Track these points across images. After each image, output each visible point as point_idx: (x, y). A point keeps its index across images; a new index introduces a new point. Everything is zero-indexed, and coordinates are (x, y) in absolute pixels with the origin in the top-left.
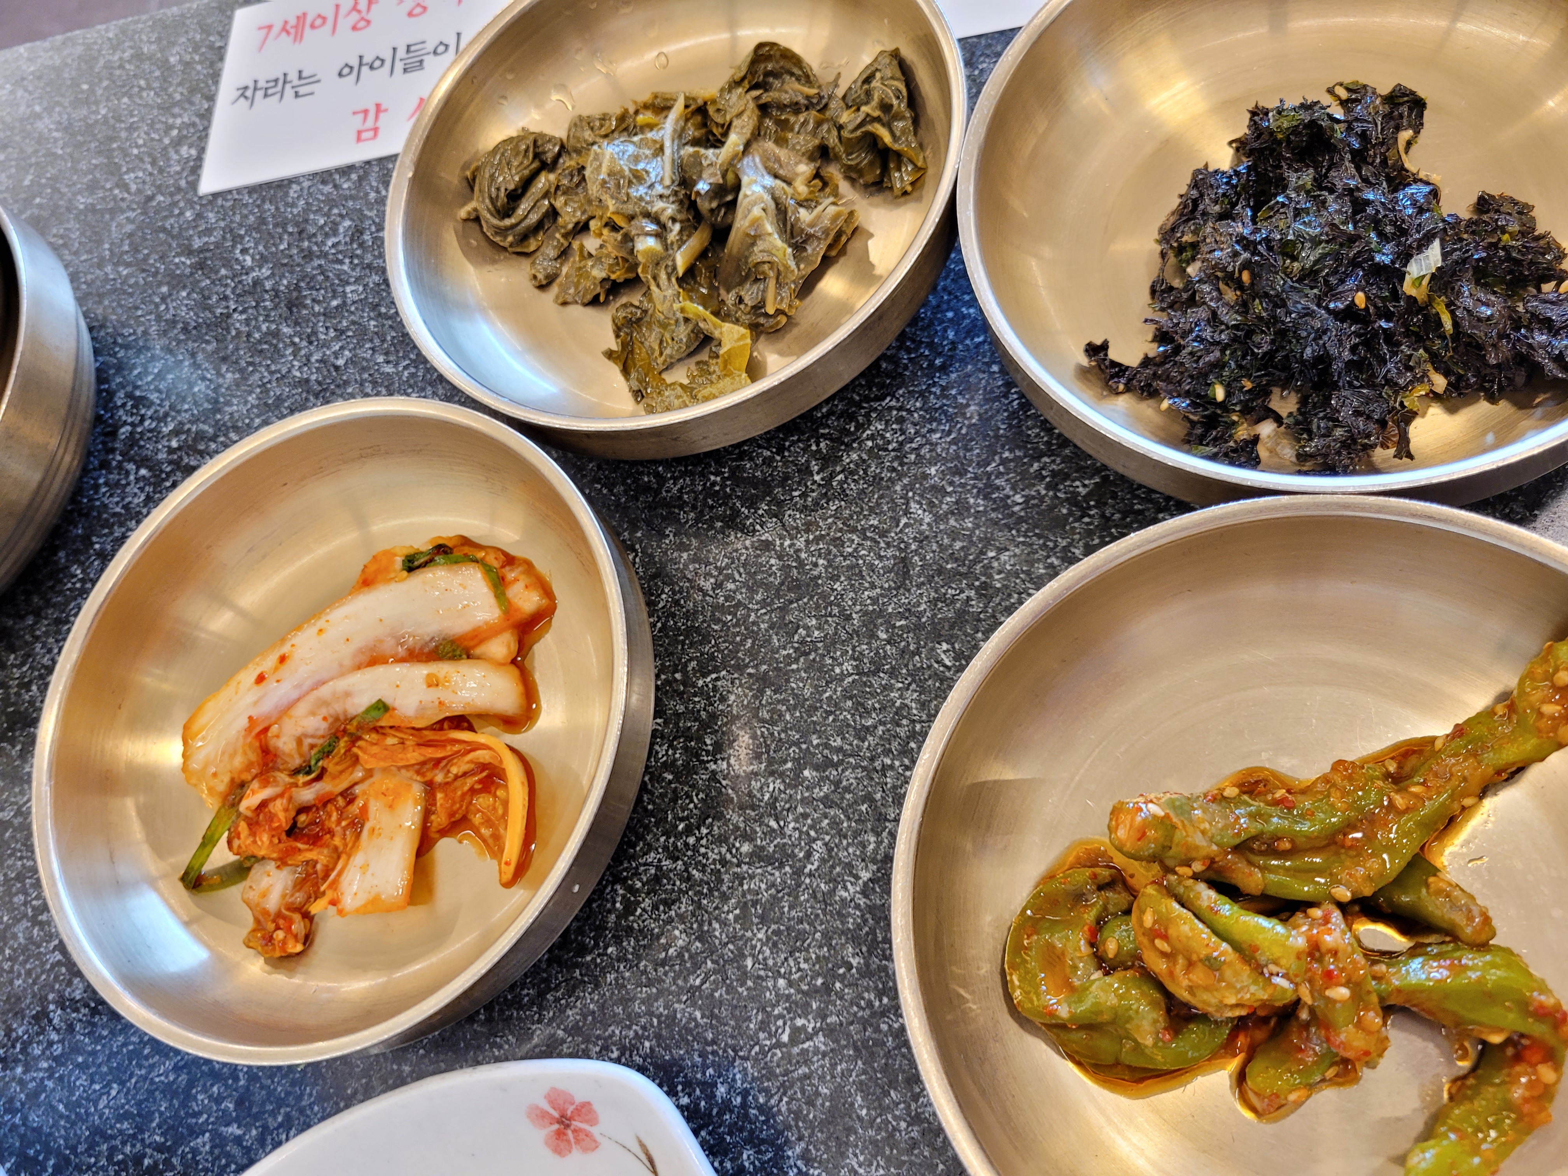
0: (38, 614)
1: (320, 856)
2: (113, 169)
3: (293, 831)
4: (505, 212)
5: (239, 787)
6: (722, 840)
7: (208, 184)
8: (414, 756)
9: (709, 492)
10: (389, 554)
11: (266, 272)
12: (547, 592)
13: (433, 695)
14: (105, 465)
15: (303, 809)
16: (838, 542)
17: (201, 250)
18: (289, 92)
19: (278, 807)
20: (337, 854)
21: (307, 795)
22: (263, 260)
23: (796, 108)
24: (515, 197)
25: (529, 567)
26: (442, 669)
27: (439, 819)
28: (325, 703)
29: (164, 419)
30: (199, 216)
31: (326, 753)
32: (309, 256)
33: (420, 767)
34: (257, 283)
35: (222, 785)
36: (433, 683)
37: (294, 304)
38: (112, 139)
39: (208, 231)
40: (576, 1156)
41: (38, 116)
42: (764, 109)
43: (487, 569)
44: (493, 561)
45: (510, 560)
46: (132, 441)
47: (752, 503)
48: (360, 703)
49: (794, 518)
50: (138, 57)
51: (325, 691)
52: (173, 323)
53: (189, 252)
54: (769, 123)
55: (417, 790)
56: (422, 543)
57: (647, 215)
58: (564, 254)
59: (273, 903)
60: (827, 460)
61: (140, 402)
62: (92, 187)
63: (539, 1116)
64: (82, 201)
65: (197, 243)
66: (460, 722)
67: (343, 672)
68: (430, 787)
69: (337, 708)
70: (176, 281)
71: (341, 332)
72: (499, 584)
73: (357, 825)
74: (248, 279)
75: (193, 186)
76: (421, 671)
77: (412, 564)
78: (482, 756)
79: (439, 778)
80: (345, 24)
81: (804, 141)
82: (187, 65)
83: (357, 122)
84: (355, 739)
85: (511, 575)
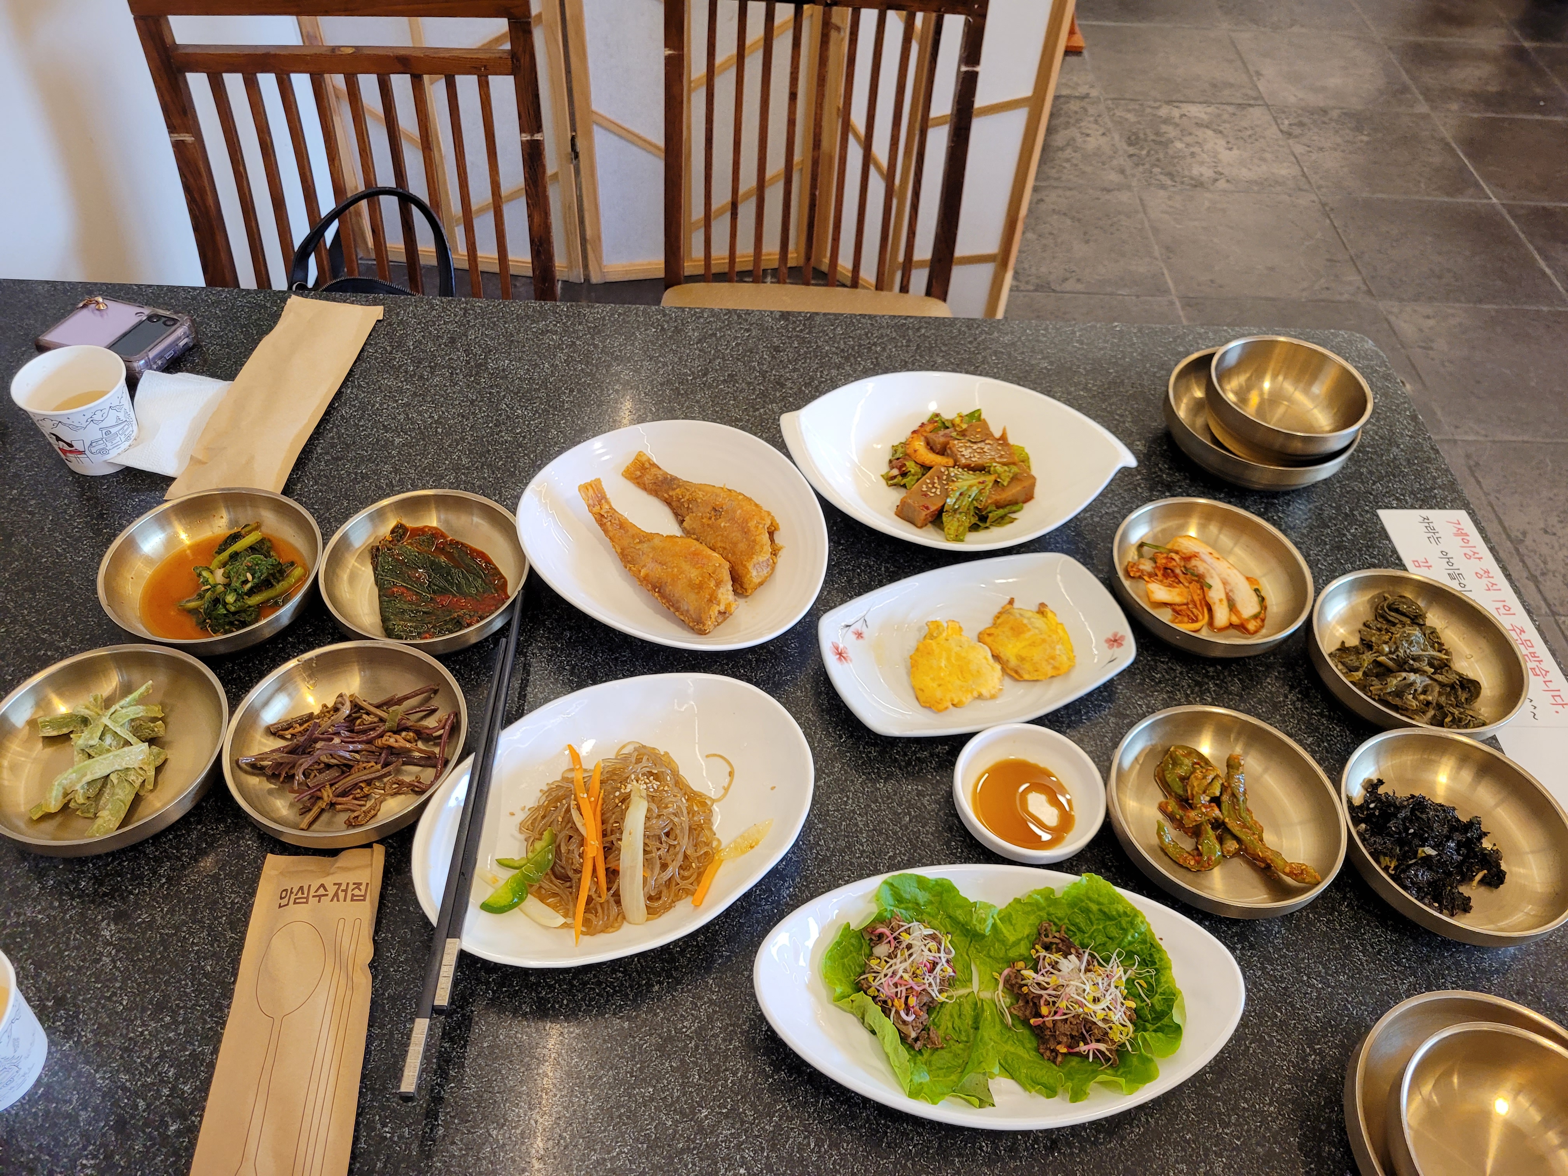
0: (1204, 487)
1: (1160, 577)
2: (1381, 478)
3: (1166, 569)
4: (1390, 608)
5: (1177, 552)
6: (1189, 686)
7: (1382, 513)
8: (1196, 598)
9: (1301, 680)
10: (1258, 584)
11: (1349, 537)
12: (1256, 632)
13: (1217, 601)
14: (1262, 497)
15: (1173, 571)
16: (1293, 717)
17: (1354, 515)
18: (1430, 535)
19: (1174, 563)
20: (1161, 581)
21: (1178, 571)
22: (1354, 535)
23: (1456, 697)
24: (1397, 611)
25: (1262, 627)
26: (1225, 603)
27: (1178, 608)
28: (1208, 571)
29: (1283, 512)
30: (1367, 512)
31: (1192, 574)
32: (1360, 550)
33: (1193, 601)
34: (1345, 535)
35: (1176, 548)
36: (1221, 600)
37: (1339, 548)
38: (1394, 476)
39: (1361, 515)
40: (1106, 645)
41: (1398, 447)
42: (1452, 686)
43: (1260, 613)
44: (1262, 616)
45: (1263, 620)
46: (1273, 504)
47: (1299, 693)
48: (1209, 580)
49: (1299, 705)
50: (1435, 478)
51: (1212, 571)
52: (1321, 509)
53: (1351, 510)
54: (1448, 689)
55: (1185, 601)
56: (1263, 594)
57: (1397, 648)
58: (1380, 630)
59: (1142, 567)
60: (1321, 714)
61: (1288, 505)
62: (1371, 473)
63: (1115, 635)
64: (1364, 470)
65: (1355, 513)
66: (1210, 610)
67: (1219, 575)
68: (1187, 604)
69: (1207, 575)
70: (1338, 508)
71: (1331, 564)
72: (1255, 617)
73: (1170, 586)
74: (1345, 532)
75: (1380, 508)
76: (1223, 596)
77: (1256, 591)
78: (1200, 617)
79: (1190, 606)
80: (1467, 551)
81: (1443, 699)
82: (1435, 497)
83: (1421, 559)
84: (1197, 582)
85: (1259, 621)
